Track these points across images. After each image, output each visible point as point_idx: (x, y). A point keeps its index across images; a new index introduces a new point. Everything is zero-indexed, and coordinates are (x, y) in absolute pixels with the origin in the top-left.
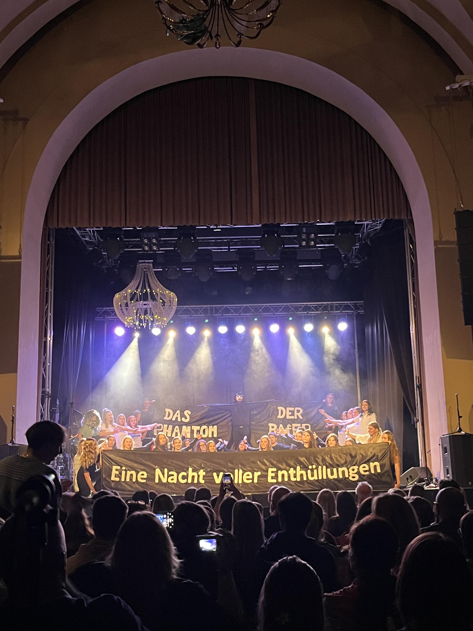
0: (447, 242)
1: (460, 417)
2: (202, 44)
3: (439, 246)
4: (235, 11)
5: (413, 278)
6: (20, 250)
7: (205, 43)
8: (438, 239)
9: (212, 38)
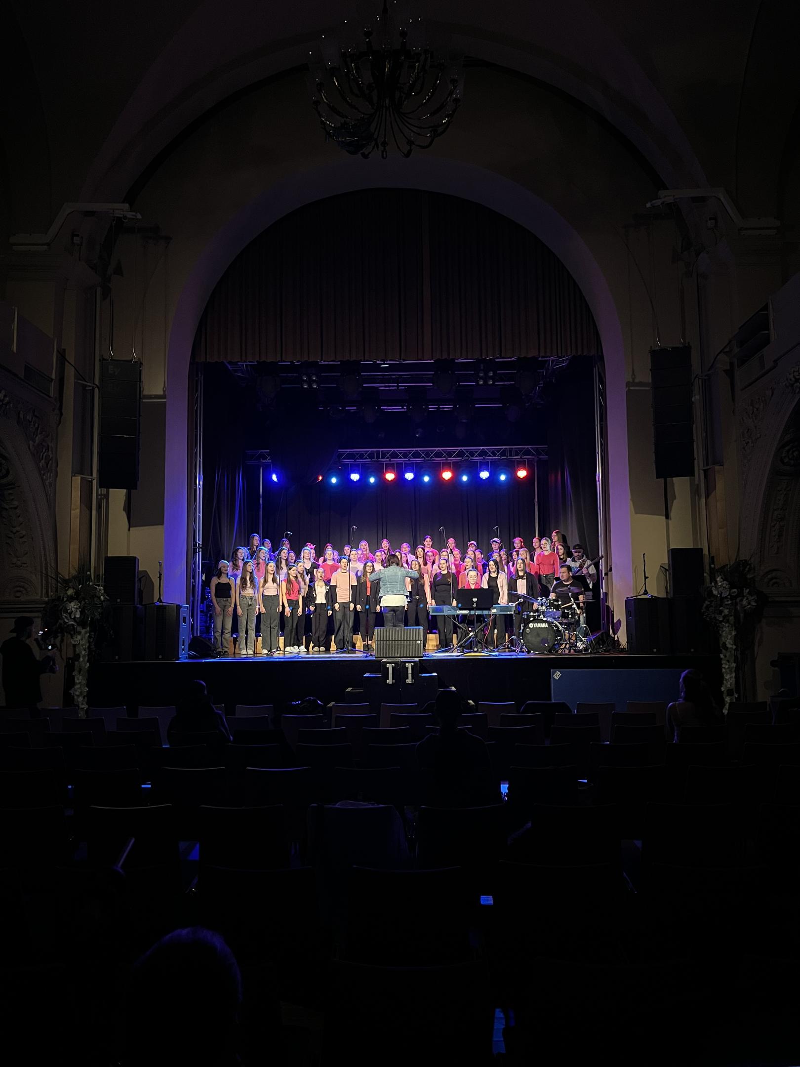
0: (640, 384)
1: (646, 578)
2: (366, 153)
3: (631, 388)
4: (406, 115)
5: (601, 423)
6: (165, 389)
7: (370, 153)
8: (631, 380)
9: (378, 147)
